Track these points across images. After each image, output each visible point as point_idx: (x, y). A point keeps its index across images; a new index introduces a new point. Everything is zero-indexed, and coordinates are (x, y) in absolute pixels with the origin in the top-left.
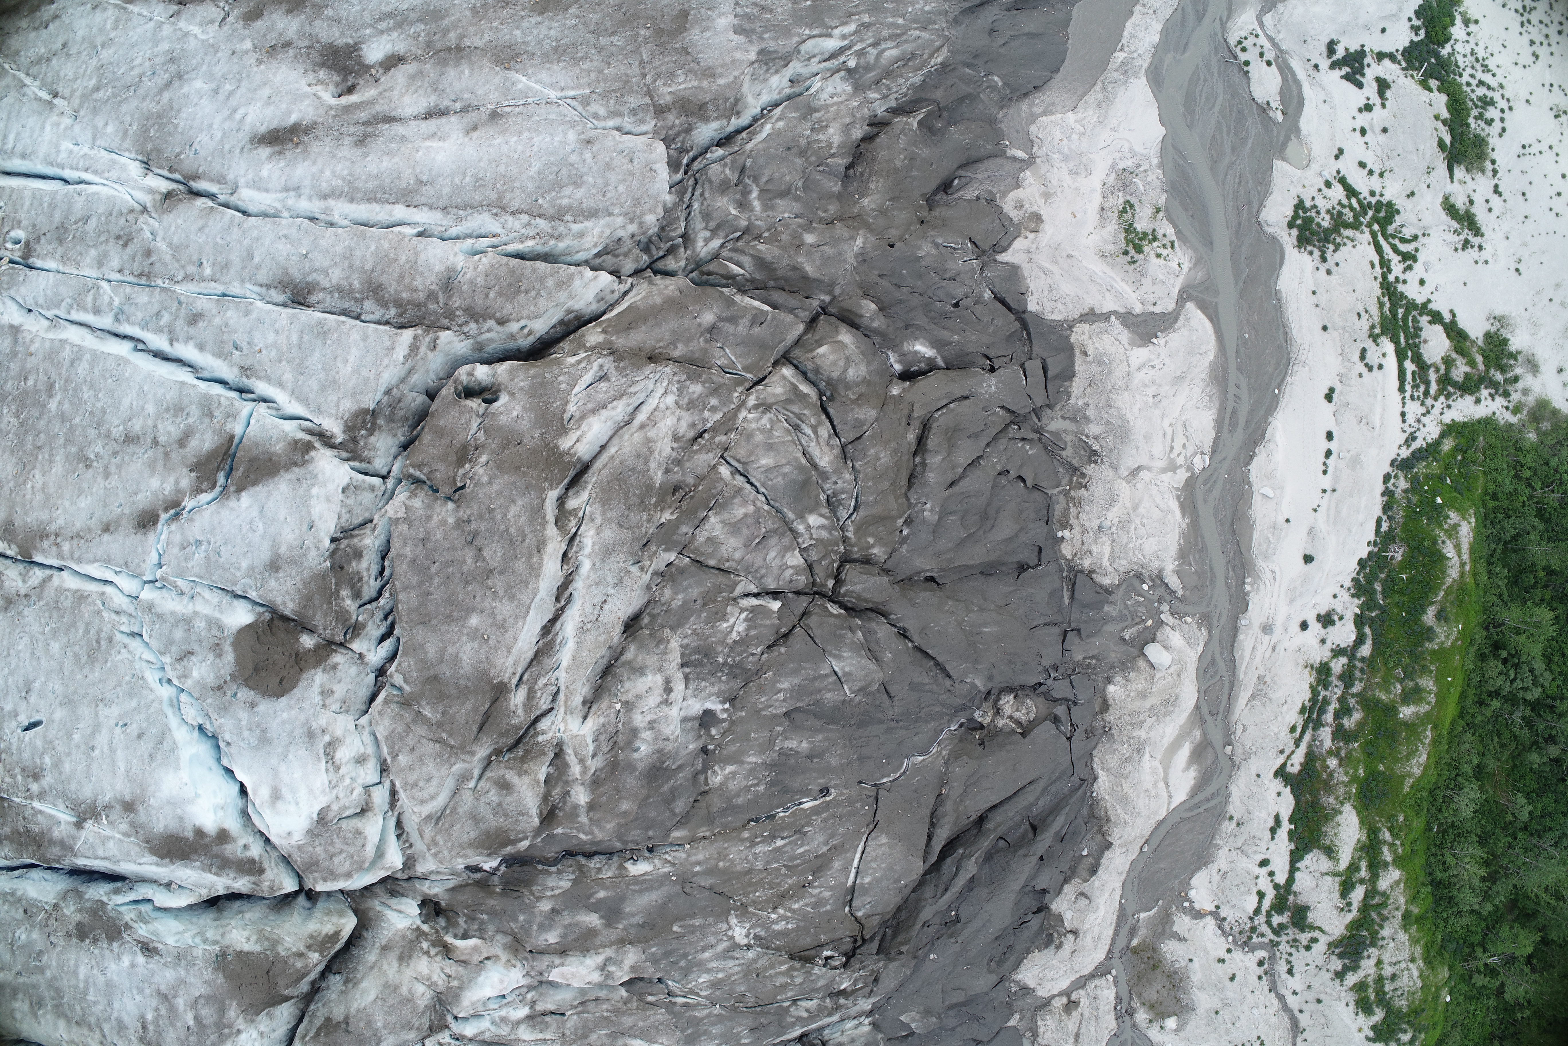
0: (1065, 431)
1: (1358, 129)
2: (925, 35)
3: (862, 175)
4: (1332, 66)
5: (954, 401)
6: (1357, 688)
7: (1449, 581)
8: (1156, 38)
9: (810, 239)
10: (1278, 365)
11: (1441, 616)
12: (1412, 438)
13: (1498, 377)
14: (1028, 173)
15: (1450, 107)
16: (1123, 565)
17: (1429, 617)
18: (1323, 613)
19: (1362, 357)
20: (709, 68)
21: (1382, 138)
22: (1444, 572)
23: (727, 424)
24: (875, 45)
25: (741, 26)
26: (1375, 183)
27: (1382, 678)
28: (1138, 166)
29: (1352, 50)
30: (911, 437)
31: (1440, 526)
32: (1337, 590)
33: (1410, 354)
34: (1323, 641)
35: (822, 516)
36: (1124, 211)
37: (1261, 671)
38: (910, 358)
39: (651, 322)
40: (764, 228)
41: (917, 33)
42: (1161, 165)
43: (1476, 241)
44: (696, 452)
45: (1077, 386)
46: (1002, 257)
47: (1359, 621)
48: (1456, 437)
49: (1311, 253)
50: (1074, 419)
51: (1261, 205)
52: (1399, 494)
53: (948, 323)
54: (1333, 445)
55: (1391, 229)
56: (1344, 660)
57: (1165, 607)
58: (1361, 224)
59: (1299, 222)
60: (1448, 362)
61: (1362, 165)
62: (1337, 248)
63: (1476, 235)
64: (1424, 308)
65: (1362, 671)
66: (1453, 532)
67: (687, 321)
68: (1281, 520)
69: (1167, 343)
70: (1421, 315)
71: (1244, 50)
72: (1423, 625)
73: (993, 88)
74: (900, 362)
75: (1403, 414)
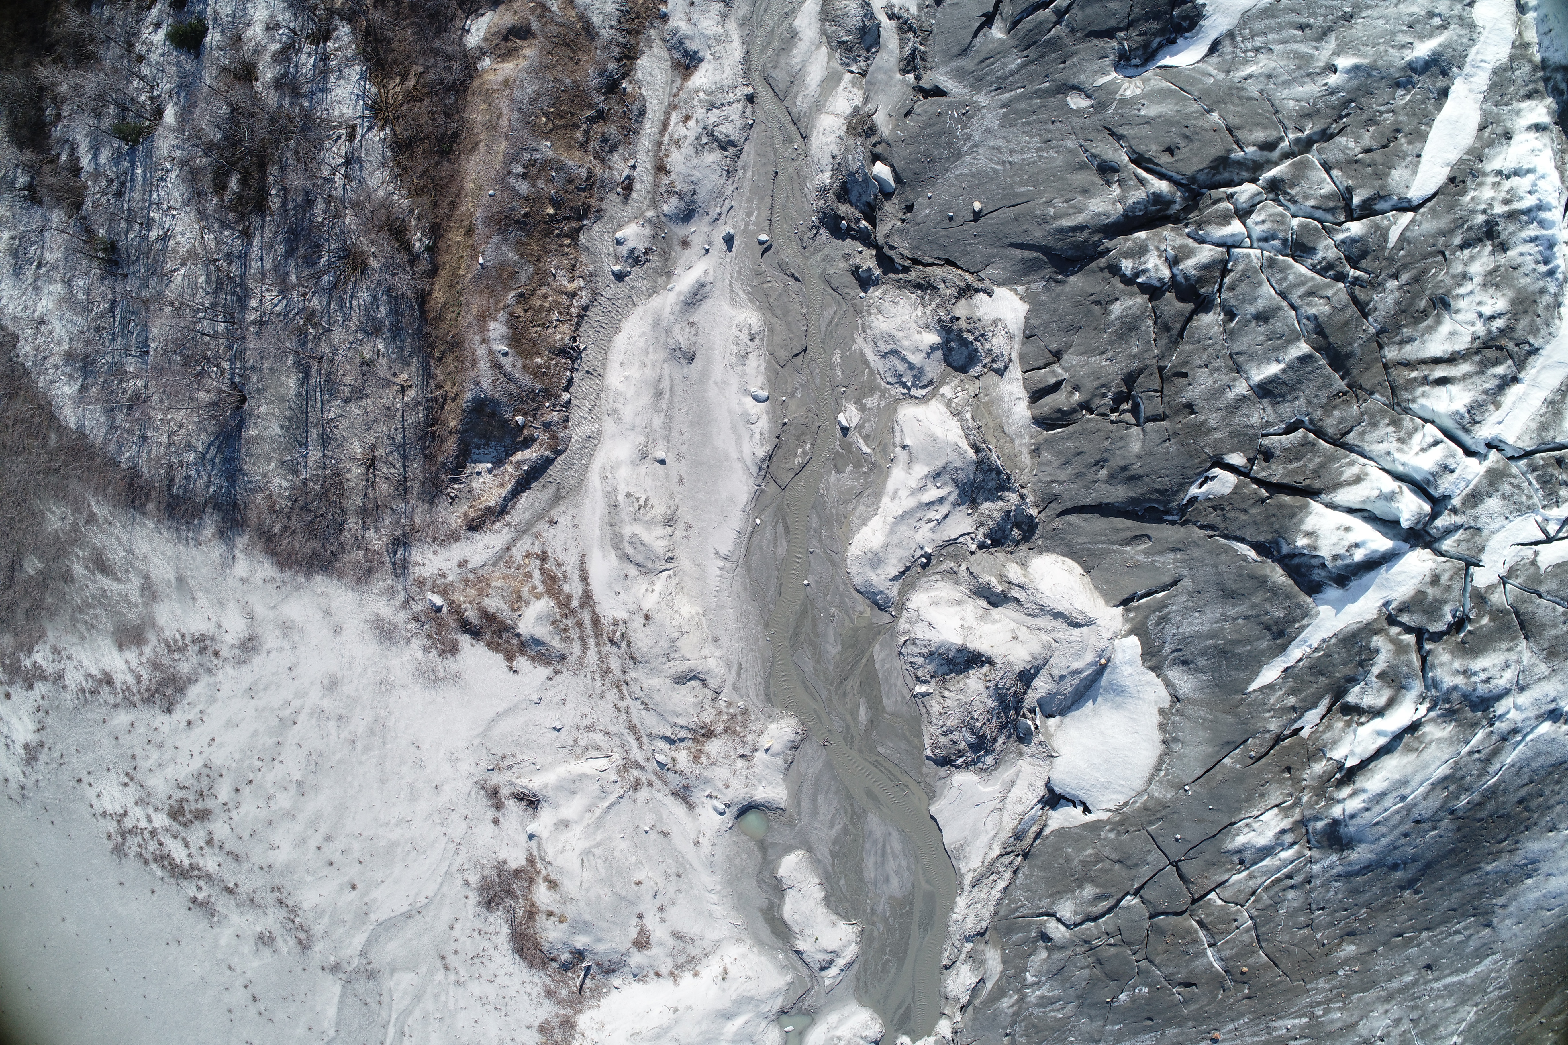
1: (673, 879)
4: (715, 948)
7: (502, 317)
15: (540, 937)
22: (510, 327)
29: (689, 976)
34: (656, 228)
49: (729, 705)
55: (618, 759)
60: (518, 603)
63: (485, 782)
64: (557, 664)
68: (737, 365)
70: (563, 657)
75: (576, 526)
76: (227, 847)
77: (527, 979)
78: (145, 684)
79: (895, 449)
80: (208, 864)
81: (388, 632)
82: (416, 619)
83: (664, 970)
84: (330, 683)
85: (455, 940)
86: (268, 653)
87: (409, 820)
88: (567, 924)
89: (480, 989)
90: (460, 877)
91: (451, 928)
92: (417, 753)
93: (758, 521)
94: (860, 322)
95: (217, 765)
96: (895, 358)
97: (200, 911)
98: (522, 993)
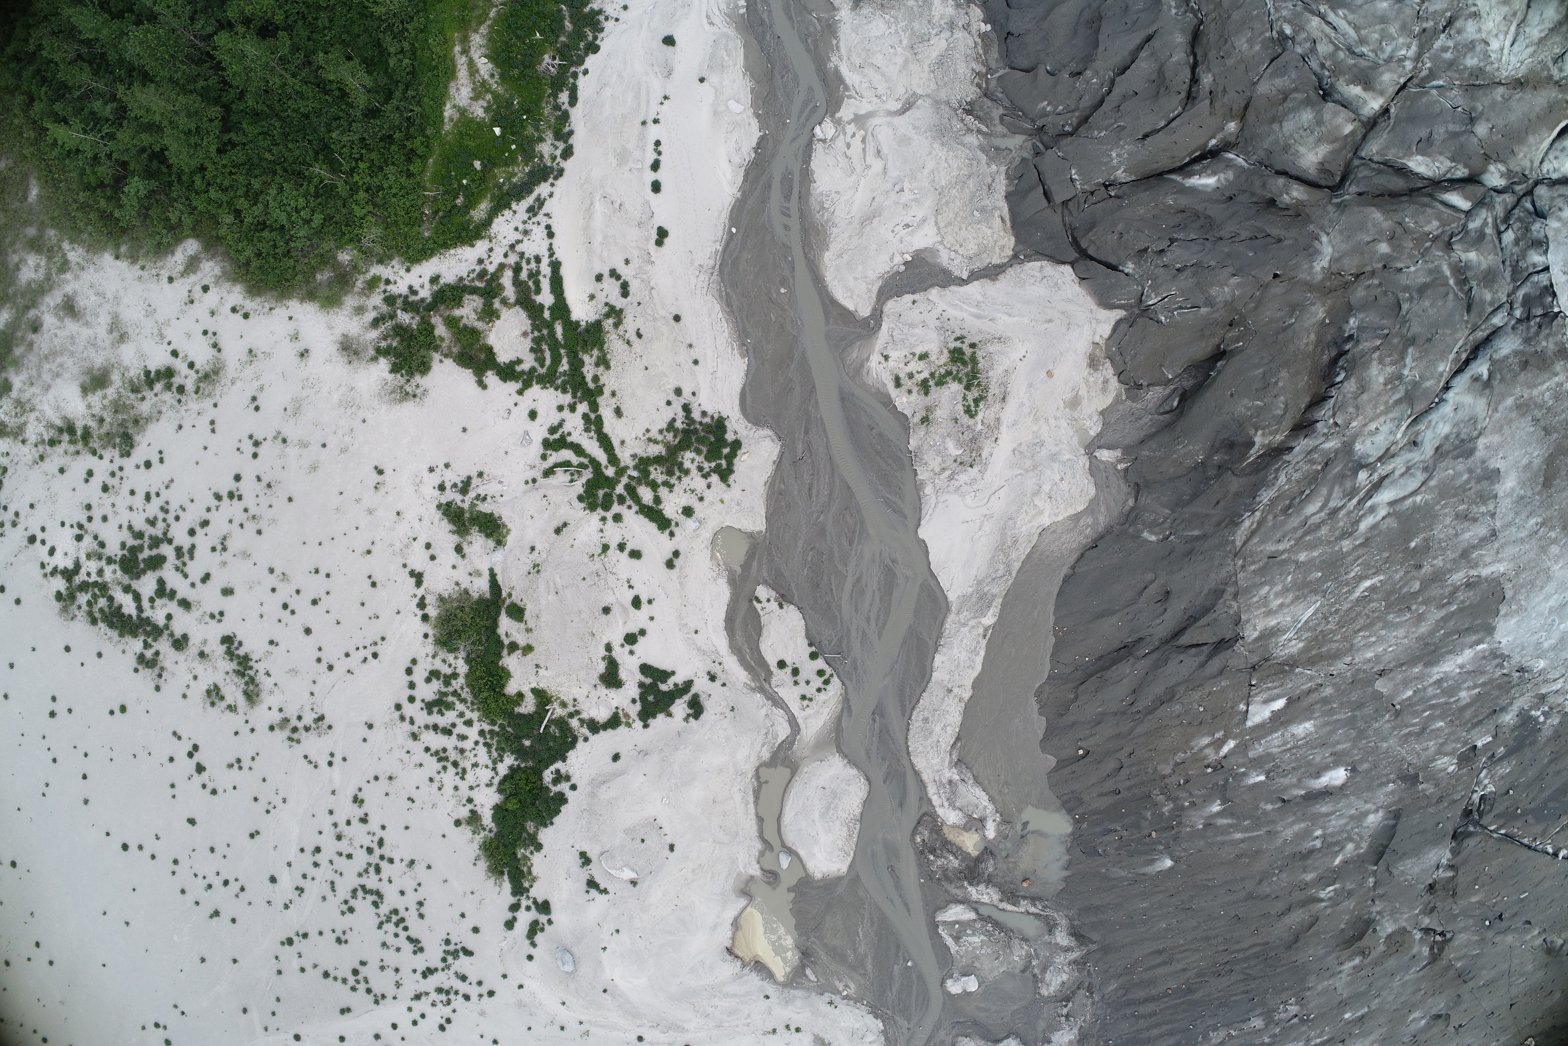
0: (1004, 136)
1: (645, 605)
2: (1271, 548)
3: (1322, 351)
4: (689, 684)
5: (1158, 131)
7: (483, 30)
8: (938, 659)
9: (1384, 248)
12: (532, 211)
13: (404, 318)
14: (1093, 433)
15: (503, 676)
19: (625, 286)
21: (609, 599)
22: (490, 40)
24: (1335, 511)
25: (1492, 483)
26: (614, 534)
28: (951, 478)
29: (661, 717)
30: (1207, 80)
31: (496, 96)
33: (547, 314)
38: (1221, 165)
39: (1533, 116)
40: (1433, 249)
41: (1281, 547)
42: (918, 487)
43: (450, 495)
44: (1447, 10)
45: (1001, 185)
46: (1119, 314)
48: (470, 221)
49: (704, 414)
50: (997, 149)
51: (779, 464)
52: (549, 136)
53: (1177, 219)
54: (651, 176)
55: (588, 474)
58: (636, 468)
59: (726, 451)
60: (489, 314)
61: (636, 554)
62: (671, 426)
63: (449, 504)
64: (527, 380)
66: (480, 90)
67: (1500, 122)
68: (713, 79)
69: (891, 259)
70: (533, 370)
71: (821, 673)
73: (1152, 526)
74: (1231, 160)
75: (551, 235)
76: (179, 596)
77: (487, 727)
78: (106, 428)
79: (870, 159)
80: (159, 617)
81: (356, 353)
82: (385, 338)
83: (634, 710)
84: (294, 410)
85: (412, 685)
86: (233, 383)
87: (369, 552)
88: (530, 656)
89: (437, 741)
90: (420, 613)
91: (409, 671)
92: (380, 478)
93: (734, 230)
94: (834, 42)
95: (173, 507)
96: (870, 72)
97: (148, 671)
98: (481, 744)
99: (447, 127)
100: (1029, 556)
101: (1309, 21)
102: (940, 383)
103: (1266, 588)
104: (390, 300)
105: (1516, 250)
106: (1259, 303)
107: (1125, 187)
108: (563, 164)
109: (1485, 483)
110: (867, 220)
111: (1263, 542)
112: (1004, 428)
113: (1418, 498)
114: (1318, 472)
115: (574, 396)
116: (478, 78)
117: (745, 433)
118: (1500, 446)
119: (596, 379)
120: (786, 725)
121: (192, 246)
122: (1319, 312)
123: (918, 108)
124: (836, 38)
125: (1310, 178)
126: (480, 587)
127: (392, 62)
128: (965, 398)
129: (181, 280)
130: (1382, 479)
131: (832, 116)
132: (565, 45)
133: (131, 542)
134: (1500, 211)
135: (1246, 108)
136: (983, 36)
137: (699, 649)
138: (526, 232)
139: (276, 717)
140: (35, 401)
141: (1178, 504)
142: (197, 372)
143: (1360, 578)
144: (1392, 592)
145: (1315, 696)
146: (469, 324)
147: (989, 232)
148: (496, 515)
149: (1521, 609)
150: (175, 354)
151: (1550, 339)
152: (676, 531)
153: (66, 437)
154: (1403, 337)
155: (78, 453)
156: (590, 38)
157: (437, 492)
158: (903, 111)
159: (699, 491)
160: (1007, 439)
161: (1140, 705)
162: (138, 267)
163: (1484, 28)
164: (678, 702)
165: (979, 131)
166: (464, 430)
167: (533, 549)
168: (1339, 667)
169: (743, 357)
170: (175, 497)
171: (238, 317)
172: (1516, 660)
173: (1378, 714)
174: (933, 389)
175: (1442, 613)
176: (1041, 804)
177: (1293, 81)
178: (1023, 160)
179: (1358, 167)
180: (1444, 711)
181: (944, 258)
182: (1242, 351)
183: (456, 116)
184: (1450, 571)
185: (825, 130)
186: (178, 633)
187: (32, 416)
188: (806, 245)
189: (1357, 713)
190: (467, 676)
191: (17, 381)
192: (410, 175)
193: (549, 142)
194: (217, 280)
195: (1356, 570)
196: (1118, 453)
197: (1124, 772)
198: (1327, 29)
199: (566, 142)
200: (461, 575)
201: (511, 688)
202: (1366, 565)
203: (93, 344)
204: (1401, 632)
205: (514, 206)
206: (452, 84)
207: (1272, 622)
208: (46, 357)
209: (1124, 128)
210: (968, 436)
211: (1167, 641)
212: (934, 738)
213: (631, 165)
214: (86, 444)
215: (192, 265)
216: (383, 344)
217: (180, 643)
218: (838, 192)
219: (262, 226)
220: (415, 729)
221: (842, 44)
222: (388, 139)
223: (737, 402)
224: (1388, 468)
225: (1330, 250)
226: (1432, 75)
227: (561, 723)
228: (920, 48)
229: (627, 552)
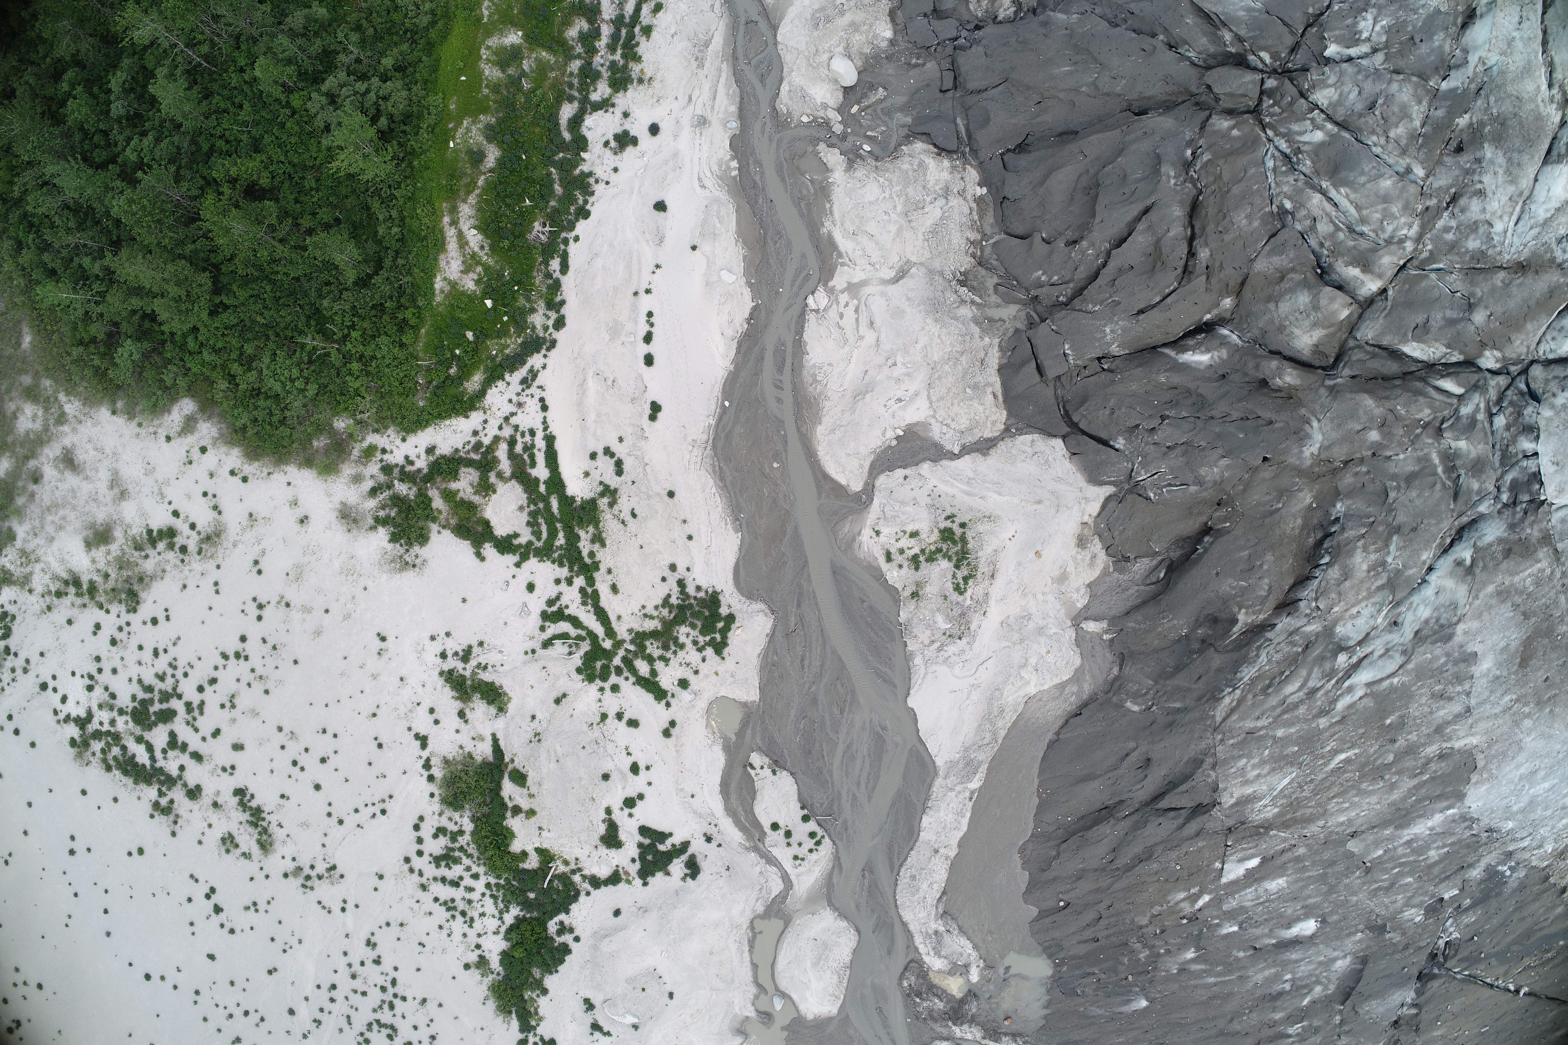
0: (998, 306)
1: (642, 771)
2: (1249, 724)
3: (1308, 534)
4: (685, 845)
5: (1154, 306)
6: (575, 65)
7: (472, 199)
8: (926, 820)
9: (1374, 436)
10: (728, 437)
11: (477, 157)
12: (526, 382)
13: (402, 488)
14: (1080, 605)
15: (508, 835)
16: (905, 164)
17: (492, 155)
18: (630, 149)
19: (619, 464)
20: (1503, 601)
21: (607, 767)
22: (479, 210)
23: (1428, 217)
24: (1314, 691)
25: (1469, 665)
26: (612, 703)
27: (546, 77)
28: (939, 649)
29: (659, 875)
30: (1204, 254)
31: (486, 268)
32: (613, 178)
33: (542, 488)
34: (626, 115)
35: (1305, 143)
36: (966, 579)
37: (702, 73)
38: (1216, 343)
39: (1532, 302)
40: (1424, 436)
41: (1259, 724)
42: (908, 658)
43: (452, 663)
44: (1452, 186)
45: (994, 359)
46: (1109, 490)
47: (581, 143)
48: (463, 393)
49: (698, 588)
50: (991, 320)
51: (772, 637)
52: (541, 306)
53: (1168, 396)
54: (643, 349)
55: (586, 646)
56: (595, 97)
57: (838, 128)
58: (632, 642)
59: (720, 625)
60: (485, 488)
61: (633, 723)
62: (666, 602)
63: (451, 672)
64: (525, 553)
65: (571, 86)
66: (470, 262)
67: (1499, 309)
68: (705, 247)
69: (884, 434)
70: (530, 543)
71: (812, 835)
72: (500, 144)
73: (1136, 696)
74: (1225, 337)
75: (545, 408)
77: (493, 881)
78: (111, 584)
79: (863, 329)
80: (172, 768)
81: (355, 521)
82: (383, 508)
83: (634, 869)
84: (297, 575)
85: (420, 841)
86: (235, 546)
87: (374, 715)
88: (533, 819)
89: (445, 892)
90: (426, 774)
91: (417, 828)
92: (383, 645)
93: (727, 404)
94: (828, 206)
95: (181, 663)
96: (864, 240)
97: (163, 818)
98: (487, 897)
99: (438, 298)
100: (1015, 723)
101: (1310, 198)
102: (931, 559)
103: (1244, 761)
104: (387, 469)
105: (1506, 435)
106: (1248, 486)
107: (1118, 361)
108: (556, 335)
109: (1462, 666)
110: (860, 393)
111: (1241, 719)
112: (992, 602)
113: (1395, 680)
114: (1298, 654)
115: (571, 569)
116: (468, 251)
117: (739, 606)
118: (1479, 631)
119: (592, 554)
120: (780, 881)
121: (187, 406)
122: (1306, 498)
123: (912, 277)
124: (830, 201)
125: (1304, 358)
126: (483, 751)
127: (381, 231)
128: (954, 576)
129: (179, 440)
130: (1361, 661)
131: (825, 285)
132: (556, 211)
133: (141, 695)
134: (1493, 394)
135: (1243, 283)
136: (979, 200)
137: (695, 812)
138: (520, 405)
139: (290, 866)
140: (40, 552)
141: (1161, 676)
142: (199, 533)
143: (1335, 752)
144: (1366, 764)
145: (1288, 856)
146: (466, 498)
147: (981, 408)
148: (497, 684)
149: (1491, 776)
150: (176, 514)
151: (1535, 527)
152: (673, 701)
153: (72, 590)
154: (1388, 525)
155: (85, 606)
156: (581, 202)
157: (439, 660)
158: (896, 280)
159: (694, 665)
160: (995, 612)
161: (1120, 863)
162: (134, 423)
163: (1488, 208)
164: (675, 861)
165: (973, 302)
166: (464, 600)
167: (533, 717)
168: (1313, 829)
169: (736, 531)
170: (184, 655)
171: (237, 480)
172: (1485, 822)
173: (1348, 872)
174: (923, 565)
175: (1415, 782)
176: (1023, 950)
177: (1291, 261)
178: (1017, 331)
179: (1352, 349)
180: (1412, 868)
181: (936, 433)
182: (1228, 532)
183: (447, 288)
184: (1424, 745)
185: (818, 300)
186: (192, 784)
187: (38, 567)
188: (799, 417)
189: (1329, 870)
190: (473, 834)
191: (21, 530)
192: (402, 345)
193: (541, 312)
194: (215, 441)
195: (1332, 745)
196: (1104, 625)
197: (1103, 922)
198: (1328, 207)
199: (558, 311)
200: (464, 739)
201: (516, 847)
202: (1342, 740)
203: (94, 498)
204: (1374, 799)
205: (507, 377)
206: (442, 257)
207: (1249, 790)
208: (48, 509)
209: (1119, 303)
210: (957, 611)
211: (1147, 804)
212: (921, 894)
213: (623, 338)
214: (92, 598)
215: (189, 426)
216: (382, 514)
217: (194, 793)
218: (830, 365)
219: (256, 393)
220: (424, 880)
221: (835, 209)
222: (380, 308)
223: (731, 576)
224: (1367, 650)
225: (1320, 437)
226: (1432, 257)
227: (564, 878)
228: (914, 216)
229: (624, 720)
